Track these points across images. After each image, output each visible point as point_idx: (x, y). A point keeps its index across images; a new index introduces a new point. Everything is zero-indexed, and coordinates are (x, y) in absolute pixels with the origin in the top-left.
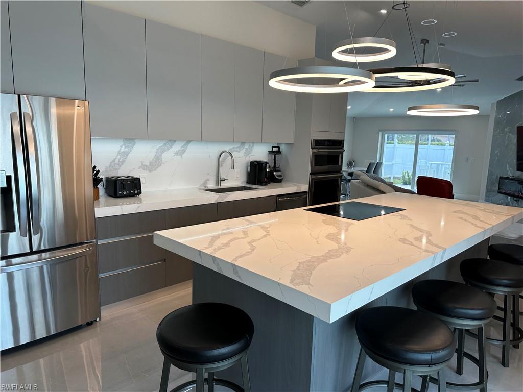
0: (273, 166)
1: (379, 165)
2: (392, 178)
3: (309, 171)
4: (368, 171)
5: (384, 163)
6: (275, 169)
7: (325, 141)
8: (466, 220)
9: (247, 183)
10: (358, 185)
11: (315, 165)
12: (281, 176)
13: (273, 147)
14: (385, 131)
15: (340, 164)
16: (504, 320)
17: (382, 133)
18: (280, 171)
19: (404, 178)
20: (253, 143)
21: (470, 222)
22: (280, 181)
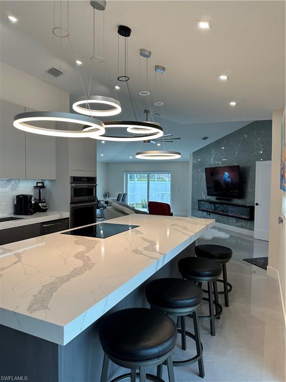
0: (38, 198)
1: (125, 195)
2: (135, 204)
3: (69, 201)
4: (118, 200)
5: (129, 194)
6: (40, 200)
7: (81, 178)
8: (178, 231)
9: (14, 214)
10: (111, 210)
11: (74, 196)
12: (46, 206)
13: (37, 183)
14: (127, 172)
15: (94, 195)
16: (209, 300)
17: (126, 174)
18: (45, 202)
19: (142, 204)
20: (19, 180)
21: (181, 232)
22: (45, 211)
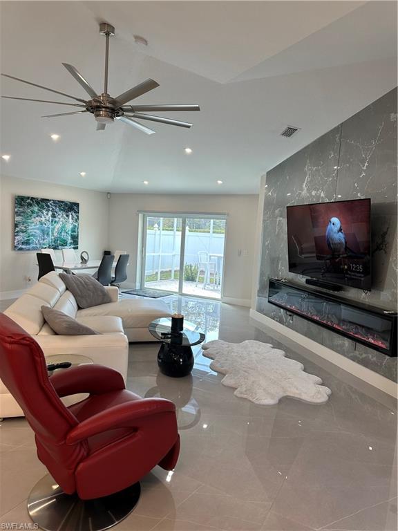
14: (146, 212)
17: (144, 215)
